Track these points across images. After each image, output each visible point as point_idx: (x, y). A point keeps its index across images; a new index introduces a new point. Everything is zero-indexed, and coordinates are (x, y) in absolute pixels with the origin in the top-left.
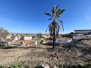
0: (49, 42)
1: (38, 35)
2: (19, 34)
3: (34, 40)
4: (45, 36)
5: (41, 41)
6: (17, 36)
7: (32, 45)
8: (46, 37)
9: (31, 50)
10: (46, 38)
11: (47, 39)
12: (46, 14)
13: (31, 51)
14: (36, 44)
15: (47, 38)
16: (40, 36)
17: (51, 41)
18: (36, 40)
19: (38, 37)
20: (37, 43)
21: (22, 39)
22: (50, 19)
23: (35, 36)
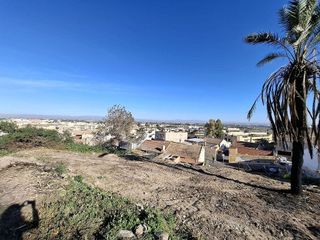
0: (256, 157)
1: (208, 126)
2: (152, 124)
3: (195, 142)
4: (235, 134)
5: (219, 152)
6: (149, 129)
7: (188, 161)
8: (241, 136)
9: (190, 176)
10: (242, 139)
11: (247, 145)
12: (250, 40)
13: (191, 180)
14: (202, 159)
15: (248, 140)
16: (214, 130)
17: (270, 158)
18: (201, 144)
19: (207, 134)
20: (206, 155)
21: (160, 137)
22: (270, 58)
23: (195, 131)
